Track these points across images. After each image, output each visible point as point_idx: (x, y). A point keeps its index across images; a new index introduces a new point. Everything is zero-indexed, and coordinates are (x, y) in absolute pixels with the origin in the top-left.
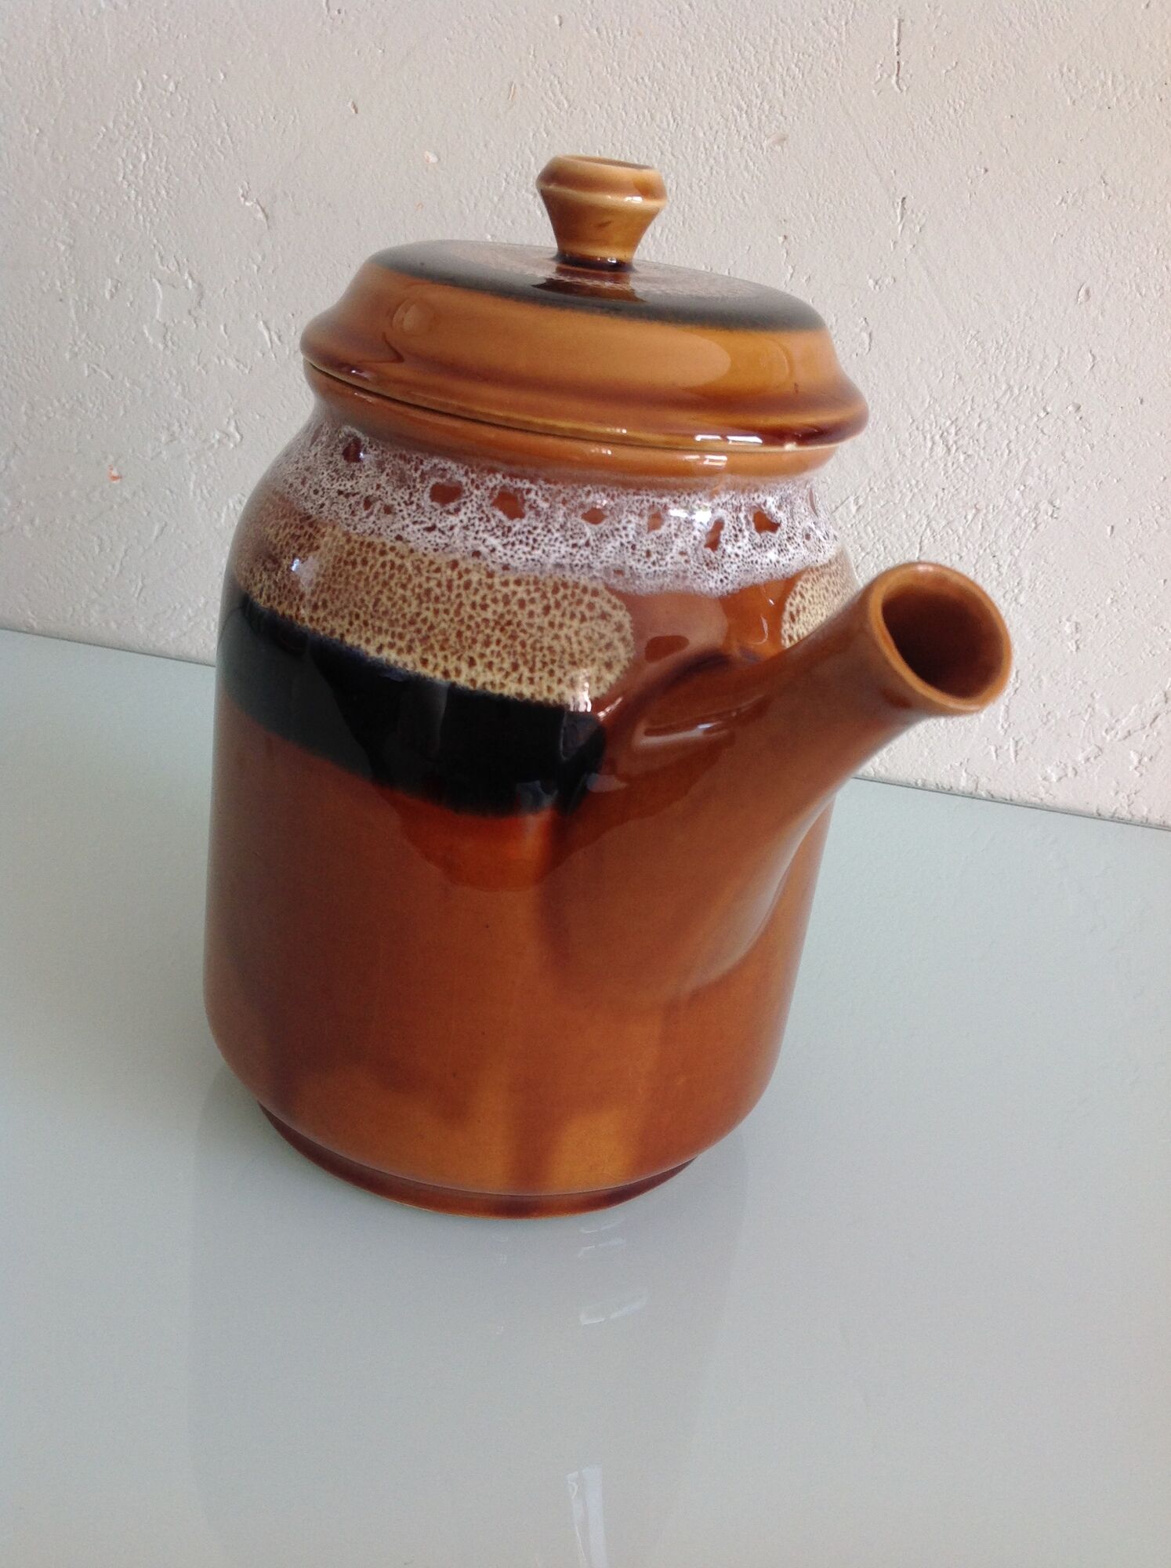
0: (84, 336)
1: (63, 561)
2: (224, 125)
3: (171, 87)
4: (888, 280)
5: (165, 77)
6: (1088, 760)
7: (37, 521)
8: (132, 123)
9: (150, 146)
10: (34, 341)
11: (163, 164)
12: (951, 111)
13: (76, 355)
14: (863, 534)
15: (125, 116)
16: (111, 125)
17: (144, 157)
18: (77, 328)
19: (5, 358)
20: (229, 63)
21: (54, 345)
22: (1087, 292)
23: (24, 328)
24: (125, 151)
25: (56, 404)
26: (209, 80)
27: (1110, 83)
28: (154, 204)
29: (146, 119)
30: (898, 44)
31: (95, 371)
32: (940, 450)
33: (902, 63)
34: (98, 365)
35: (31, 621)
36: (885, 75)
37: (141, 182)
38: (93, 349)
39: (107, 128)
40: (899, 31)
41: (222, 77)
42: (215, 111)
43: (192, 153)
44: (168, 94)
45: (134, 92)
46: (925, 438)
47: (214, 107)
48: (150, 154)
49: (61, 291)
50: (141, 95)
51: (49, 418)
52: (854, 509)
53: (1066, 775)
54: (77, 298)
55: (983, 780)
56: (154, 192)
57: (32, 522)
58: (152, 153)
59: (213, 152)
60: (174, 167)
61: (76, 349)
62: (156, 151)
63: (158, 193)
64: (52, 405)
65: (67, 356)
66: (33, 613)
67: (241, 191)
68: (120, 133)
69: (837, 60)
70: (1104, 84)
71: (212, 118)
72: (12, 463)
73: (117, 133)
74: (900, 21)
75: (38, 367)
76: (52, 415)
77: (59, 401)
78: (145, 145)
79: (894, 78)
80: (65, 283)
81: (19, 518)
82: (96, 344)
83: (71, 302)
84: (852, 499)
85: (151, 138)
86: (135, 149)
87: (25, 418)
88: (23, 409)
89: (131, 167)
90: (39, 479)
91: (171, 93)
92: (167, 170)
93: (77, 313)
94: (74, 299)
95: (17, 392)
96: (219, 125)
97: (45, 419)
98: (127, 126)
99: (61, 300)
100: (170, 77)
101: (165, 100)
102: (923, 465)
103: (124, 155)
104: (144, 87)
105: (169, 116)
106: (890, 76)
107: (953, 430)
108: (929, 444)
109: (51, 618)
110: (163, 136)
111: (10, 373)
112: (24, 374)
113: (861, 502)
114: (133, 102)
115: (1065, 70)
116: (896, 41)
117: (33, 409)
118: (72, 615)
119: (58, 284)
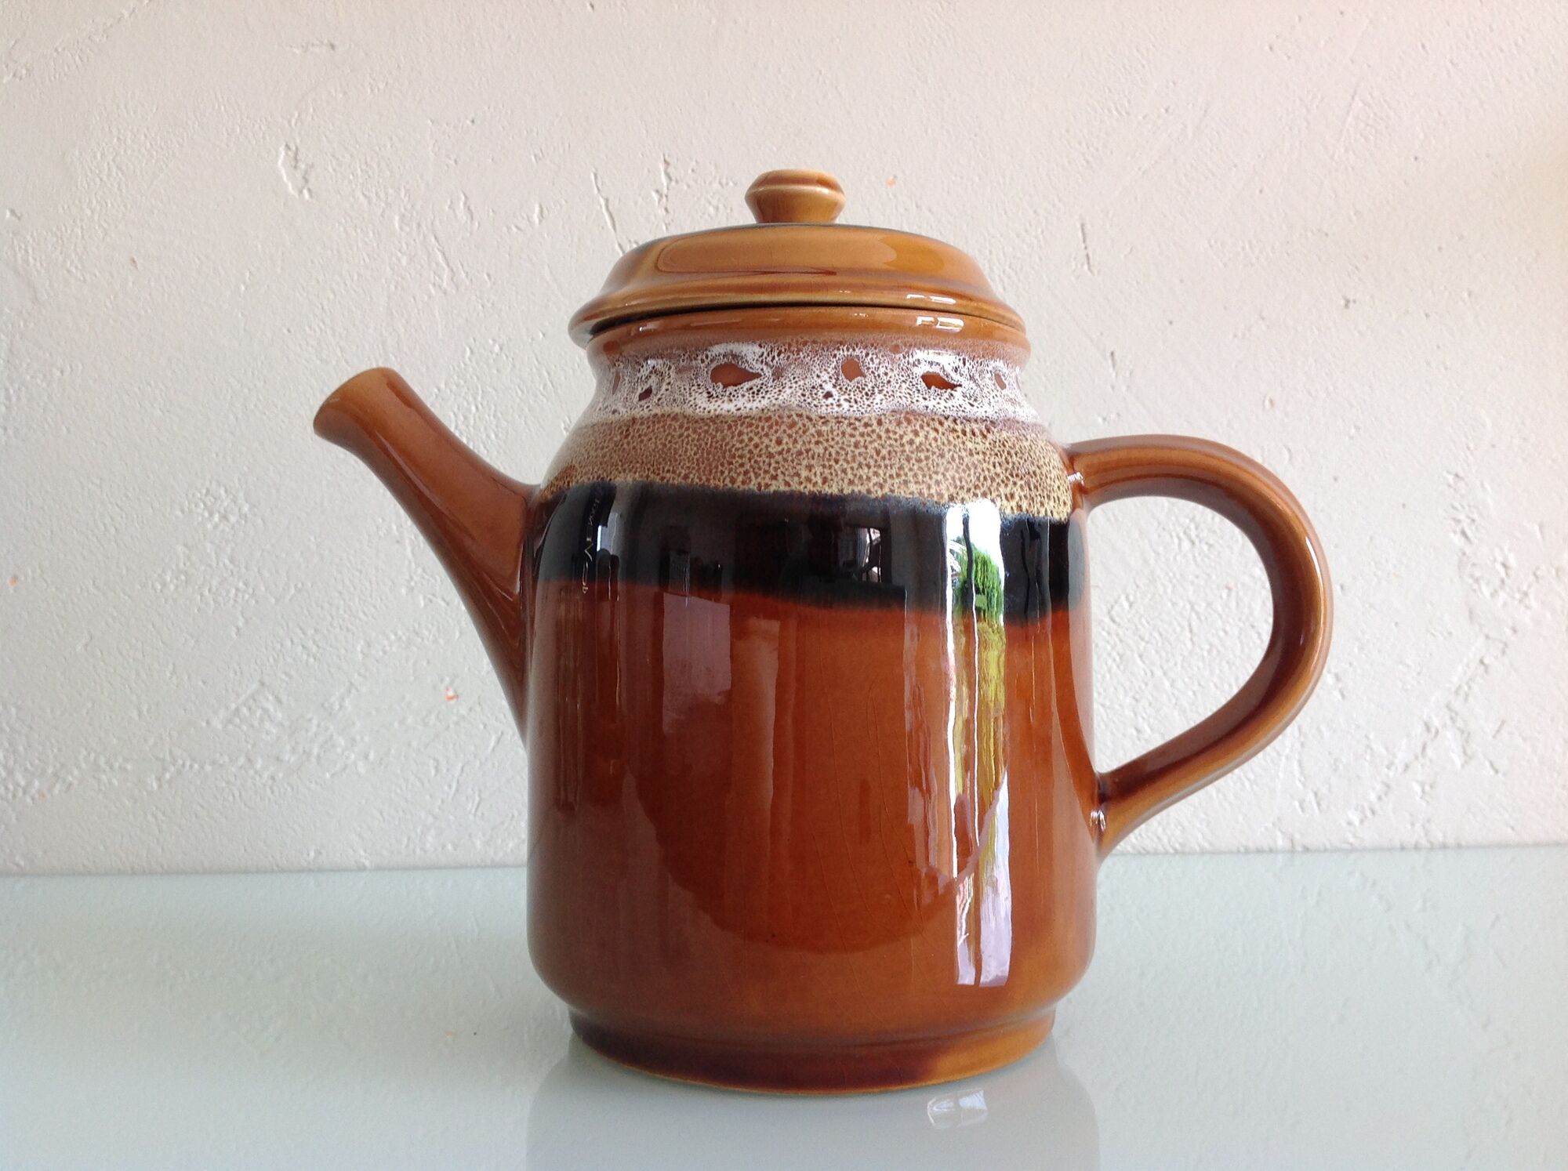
0: (420, 571)
1: (398, 791)
2: (546, 374)
3: (497, 348)
4: (1113, 416)
5: (491, 342)
6: (1380, 798)
7: (372, 756)
8: (462, 382)
9: (479, 398)
10: (370, 582)
11: (492, 413)
12: (1135, 283)
13: (412, 589)
14: (1139, 626)
15: (456, 378)
16: (442, 386)
17: (473, 409)
18: (413, 565)
19: (342, 603)
20: (547, 324)
21: (390, 584)
22: (1271, 402)
23: (361, 572)
24: (456, 407)
25: (393, 637)
26: (530, 340)
27: (1247, 247)
28: (485, 447)
29: (475, 378)
30: (1084, 241)
31: (431, 601)
32: (1186, 545)
33: (1091, 255)
34: (434, 595)
35: (363, 860)
36: (1079, 266)
37: (472, 429)
38: (429, 581)
39: (439, 390)
40: (1084, 233)
41: (541, 336)
42: (536, 363)
43: (518, 400)
44: (494, 356)
45: (463, 357)
46: (1171, 536)
47: (535, 361)
48: (480, 406)
49: (397, 534)
50: (470, 360)
51: (385, 652)
52: (1126, 605)
53: (1366, 817)
54: (413, 537)
55: (1297, 836)
56: (484, 436)
57: (366, 757)
58: (482, 404)
59: (536, 396)
60: (502, 414)
61: (413, 584)
62: (485, 403)
63: (488, 436)
64: (388, 638)
65: (403, 591)
66: (365, 851)
67: (563, 426)
68: (451, 391)
69: (1041, 259)
70: (1243, 248)
71: (534, 370)
72: (347, 702)
73: (448, 391)
74: (1083, 226)
75: (375, 607)
76: (388, 648)
77: (396, 634)
78: (475, 399)
79: (1086, 267)
80: (402, 526)
81: (353, 756)
82: (432, 576)
83: (407, 541)
84: (1123, 597)
85: (480, 392)
86: (465, 404)
87: (360, 656)
88: (359, 648)
89: (462, 418)
90: (374, 713)
91: (497, 354)
92: (494, 417)
93: (413, 552)
94: (411, 539)
95: (353, 634)
96: (540, 375)
97: (381, 653)
98: (458, 385)
99: (398, 542)
100: (494, 341)
101: (492, 361)
102: (1175, 558)
103: (456, 410)
104: (472, 352)
105: (495, 372)
106: (1082, 265)
107: (1192, 526)
108: (1176, 540)
109: (385, 853)
110: (490, 390)
111: (346, 616)
112: (361, 615)
113: (1131, 598)
114: (462, 365)
115: (1213, 242)
116: (1081, 239)
117: (369, 646)
118: (407, 846)
119: (394, 527)
